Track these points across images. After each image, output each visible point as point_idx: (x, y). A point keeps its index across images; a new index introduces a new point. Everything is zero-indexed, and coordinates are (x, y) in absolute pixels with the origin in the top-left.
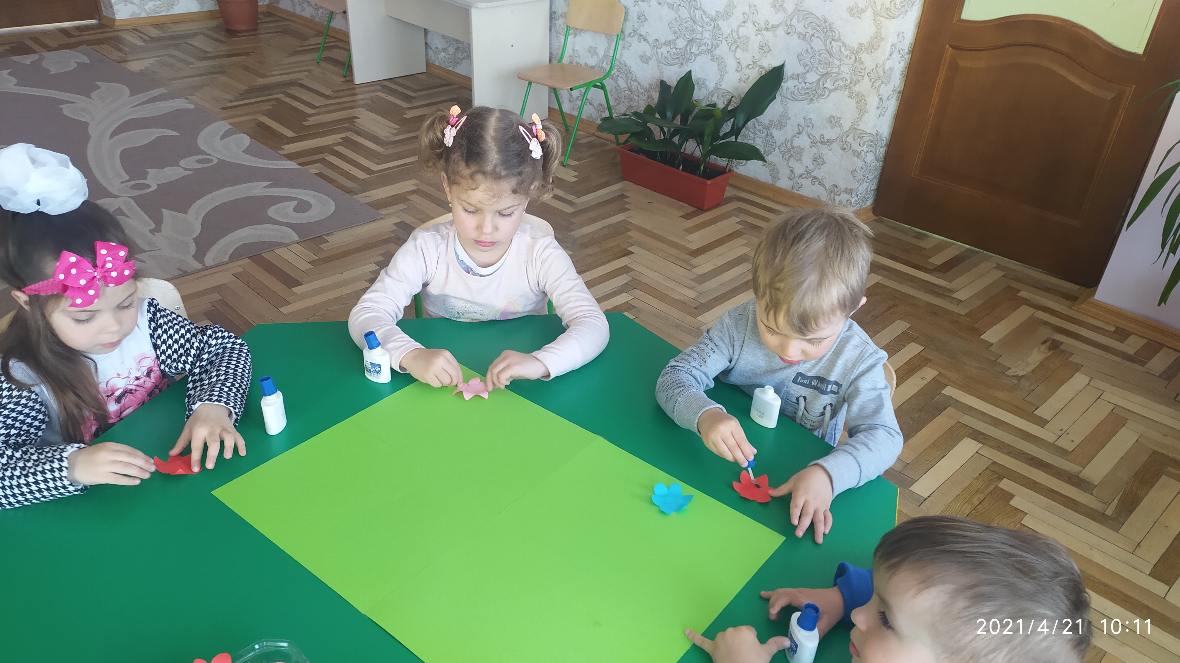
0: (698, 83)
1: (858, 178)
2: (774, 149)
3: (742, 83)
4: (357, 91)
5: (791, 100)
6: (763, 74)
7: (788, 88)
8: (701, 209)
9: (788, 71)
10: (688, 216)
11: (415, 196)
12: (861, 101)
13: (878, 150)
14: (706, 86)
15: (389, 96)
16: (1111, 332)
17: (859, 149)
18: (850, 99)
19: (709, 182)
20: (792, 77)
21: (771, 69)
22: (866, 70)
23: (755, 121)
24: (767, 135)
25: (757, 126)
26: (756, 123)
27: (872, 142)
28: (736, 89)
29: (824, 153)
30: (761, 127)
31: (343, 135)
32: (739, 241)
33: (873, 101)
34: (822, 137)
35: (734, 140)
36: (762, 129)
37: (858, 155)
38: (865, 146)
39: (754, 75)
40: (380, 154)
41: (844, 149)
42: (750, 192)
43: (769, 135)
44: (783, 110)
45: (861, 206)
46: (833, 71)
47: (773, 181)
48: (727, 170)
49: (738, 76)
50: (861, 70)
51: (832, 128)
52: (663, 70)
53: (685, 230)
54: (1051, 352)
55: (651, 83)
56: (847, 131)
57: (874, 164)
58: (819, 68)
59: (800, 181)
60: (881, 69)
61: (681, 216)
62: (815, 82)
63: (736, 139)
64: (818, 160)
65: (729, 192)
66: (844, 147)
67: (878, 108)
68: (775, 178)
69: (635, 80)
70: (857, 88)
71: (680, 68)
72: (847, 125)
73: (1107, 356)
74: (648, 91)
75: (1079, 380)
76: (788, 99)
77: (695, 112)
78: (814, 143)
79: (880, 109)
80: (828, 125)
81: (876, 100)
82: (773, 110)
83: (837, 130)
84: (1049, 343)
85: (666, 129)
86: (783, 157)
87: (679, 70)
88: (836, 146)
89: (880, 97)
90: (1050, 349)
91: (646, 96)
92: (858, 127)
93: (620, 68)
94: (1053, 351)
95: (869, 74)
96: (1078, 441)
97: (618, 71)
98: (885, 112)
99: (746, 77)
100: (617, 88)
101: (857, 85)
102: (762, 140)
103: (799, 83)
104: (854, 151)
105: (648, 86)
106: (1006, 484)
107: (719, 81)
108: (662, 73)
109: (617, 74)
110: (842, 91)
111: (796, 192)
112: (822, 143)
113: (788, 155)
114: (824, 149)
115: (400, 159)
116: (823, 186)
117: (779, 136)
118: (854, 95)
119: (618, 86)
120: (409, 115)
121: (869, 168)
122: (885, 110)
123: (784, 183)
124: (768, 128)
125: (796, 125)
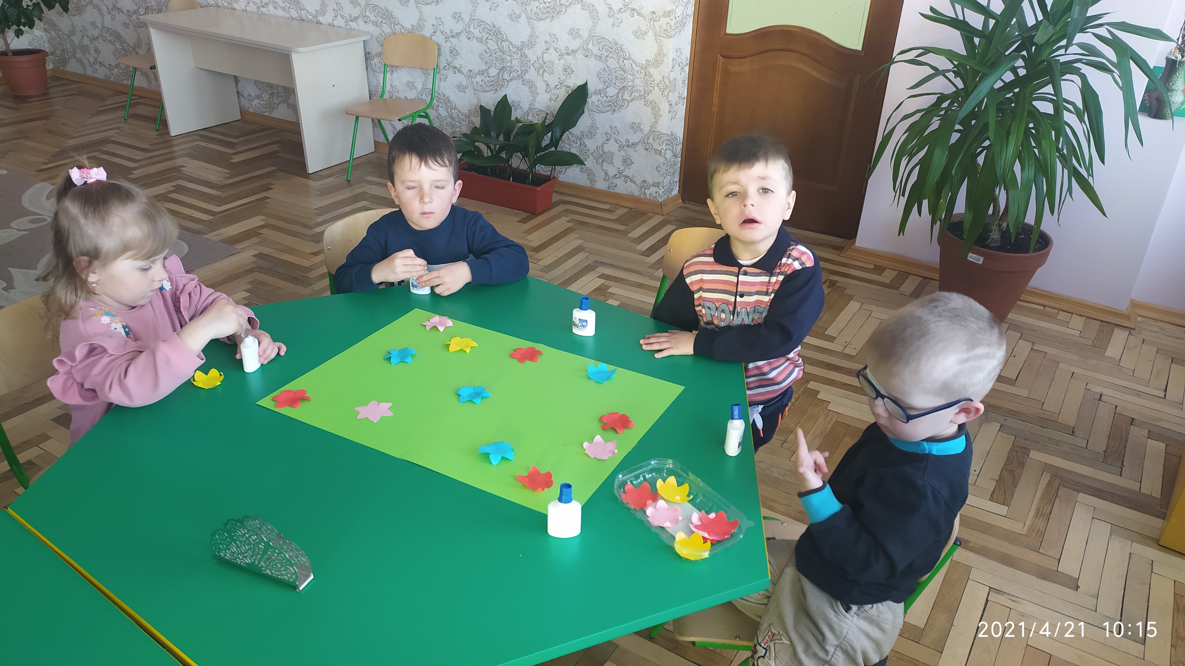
0: (514, 106)
1: (662, 172)
2: (588, 156)
3: (553, 102)
4: (174, 142)
5: (597, 112)
6: (570, 92)
7: (593, 102)
8: (534, 213)
9: (591, 88)
10: (524, 221)
11: (265, 229)
12: (655, 107)
13: (674, 148)
14: (521, 107)
15: (209, 144)
16: (872, 269)
17: (660, 148)
18: (646, 107)
19: (538, 189)
20: (595, 93)
21: (576, 87)
22: (655, 81)
23: (568, 133)
24: (581, 144)
25: (571, 138)
26: (570, 136)
27: (669, 141)
28: (548, 107)
29: (631, 155)
30: (574, 138)
31: (174, 184)
32: (573, 236)
33: (664, 107)
34: (627, 141)
35: (554, 150)
36: (575, 140)
37: (659, 153)
38: (664, 145)
39: (562, 95)
40: (218, 197)
41: (647, 149)
42: (573, 196)
43: (583, 144)
44: (591, 121)
45: (668, 196)
46: (628, 85)
47: (591, 184)
48: (552, 178)
49: (548, 96)
50: (651, 82)
51: (635, 133)
52: (480, 96)
53: (524, 232)
54: (830, 289)
55: (470, 109)
56: (648, 134)
57: (673, 159)
58: (617, 83)
59: (614, 181)
60: (667, 80)
61: (518, 221)
62: (615, 94)
63: (556, 149)
64: (627, 162)
65: (555, 198)
66: (647, 147)
67: (669, 112)
68: (593, 181)
69: (455, 108)
70: (650, 97)
71: (495, 94)
72: (646, 129)
73: (871, 287)
74: (468, 117)
75: (853, 306)
76: (595, 112)
77: (516, 130)
78: (621, 147)
79: (671, 112)
80: (631, 131)
81: (667, 105)
82: (584, 122)
83: (639, 133)
84: (828, 283)
85: (492, 147)
86: (597, 162)
87: (495, 95)
88: (640, 148)
89: (669, 103)
90: (829, 287)
91: (467, 122)
92: (655, 130)
93: (439, 98)
94: (832, 288)
95: (658, 85)
96: (859, 349)
97: (437, 101)
98: (675, 115)
99: (555, 96)
100: (439, 117)
101: (650, 95)
102: (577, 149)
103: (602, 97)
104: (656, 150)
105: (467, 112)
106: (812, 385)
107: (532, 102)
108: (479, 100)
109: (437, 104)
110: (638, 101)
111: (613, 191)
112: (628, 146)
113: (601, 160)
114: (630, 152)
115: (239, 199)
116: (635, 183)
117: (591, 144)
118: (649, 103)
119: (440, 115)
120: (236, 159)
121: (670, 163)
122: (675, 113)
123: (601, 185)
124: (581, 138)
125: (604, 133)
